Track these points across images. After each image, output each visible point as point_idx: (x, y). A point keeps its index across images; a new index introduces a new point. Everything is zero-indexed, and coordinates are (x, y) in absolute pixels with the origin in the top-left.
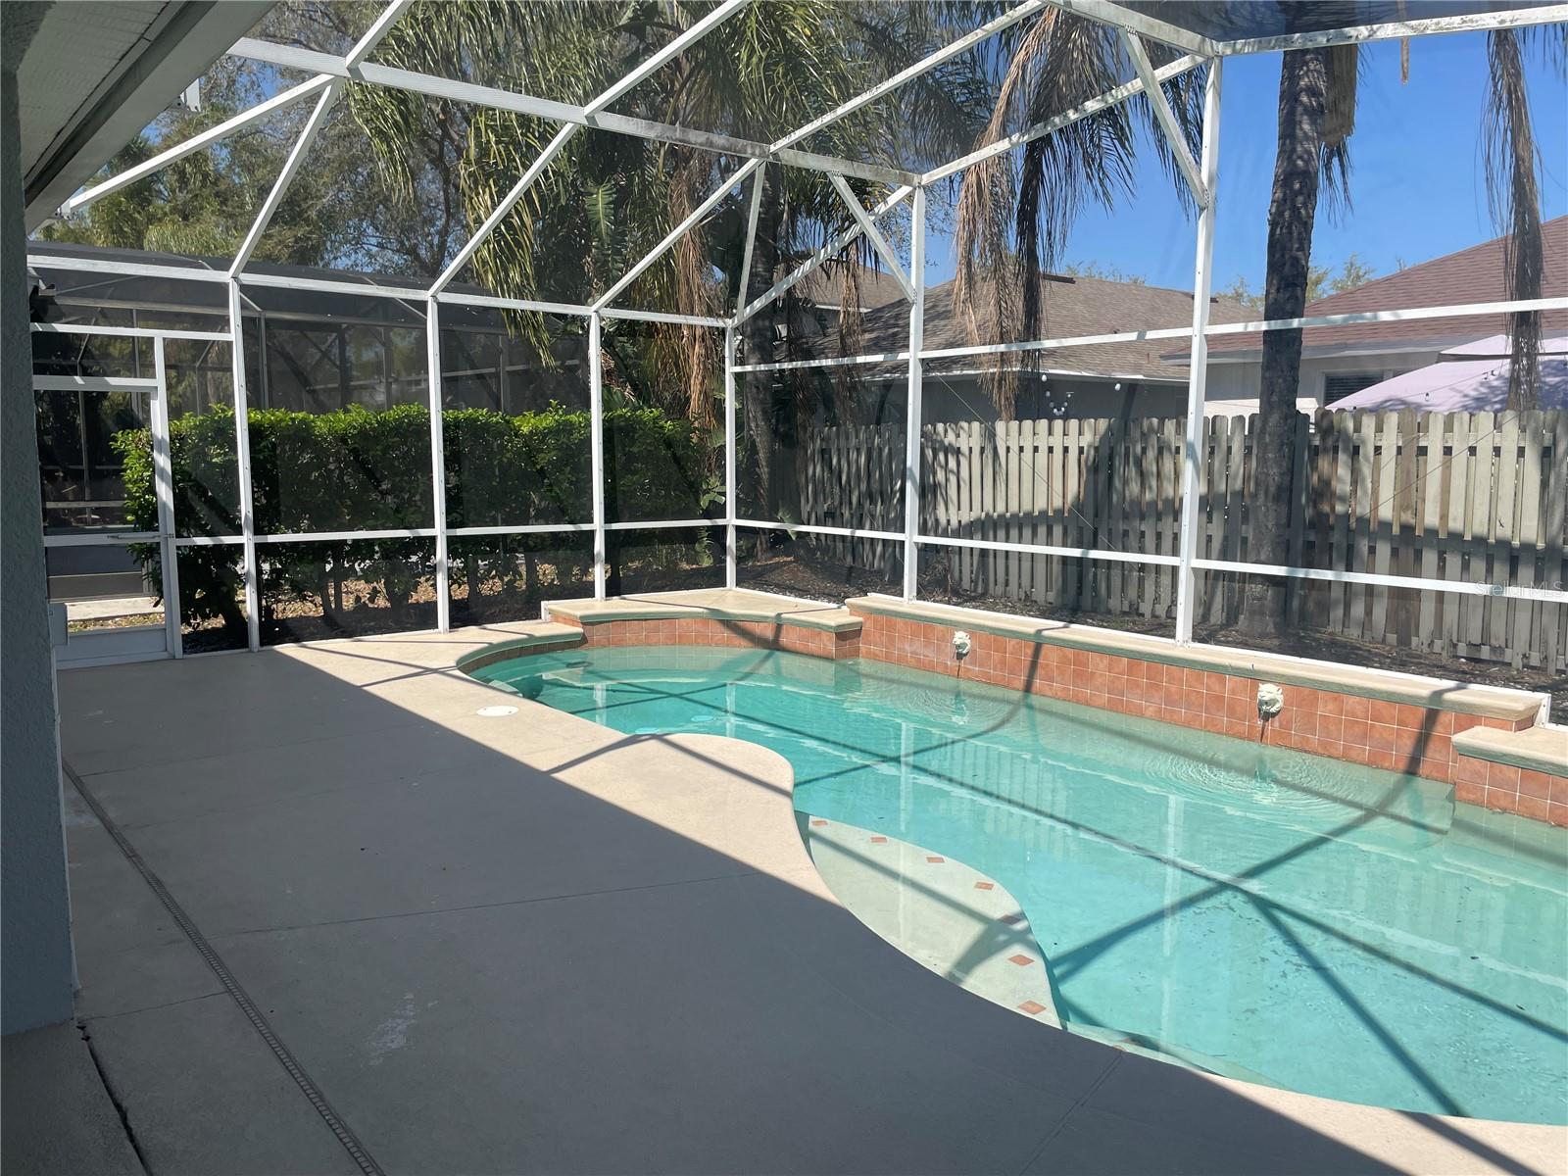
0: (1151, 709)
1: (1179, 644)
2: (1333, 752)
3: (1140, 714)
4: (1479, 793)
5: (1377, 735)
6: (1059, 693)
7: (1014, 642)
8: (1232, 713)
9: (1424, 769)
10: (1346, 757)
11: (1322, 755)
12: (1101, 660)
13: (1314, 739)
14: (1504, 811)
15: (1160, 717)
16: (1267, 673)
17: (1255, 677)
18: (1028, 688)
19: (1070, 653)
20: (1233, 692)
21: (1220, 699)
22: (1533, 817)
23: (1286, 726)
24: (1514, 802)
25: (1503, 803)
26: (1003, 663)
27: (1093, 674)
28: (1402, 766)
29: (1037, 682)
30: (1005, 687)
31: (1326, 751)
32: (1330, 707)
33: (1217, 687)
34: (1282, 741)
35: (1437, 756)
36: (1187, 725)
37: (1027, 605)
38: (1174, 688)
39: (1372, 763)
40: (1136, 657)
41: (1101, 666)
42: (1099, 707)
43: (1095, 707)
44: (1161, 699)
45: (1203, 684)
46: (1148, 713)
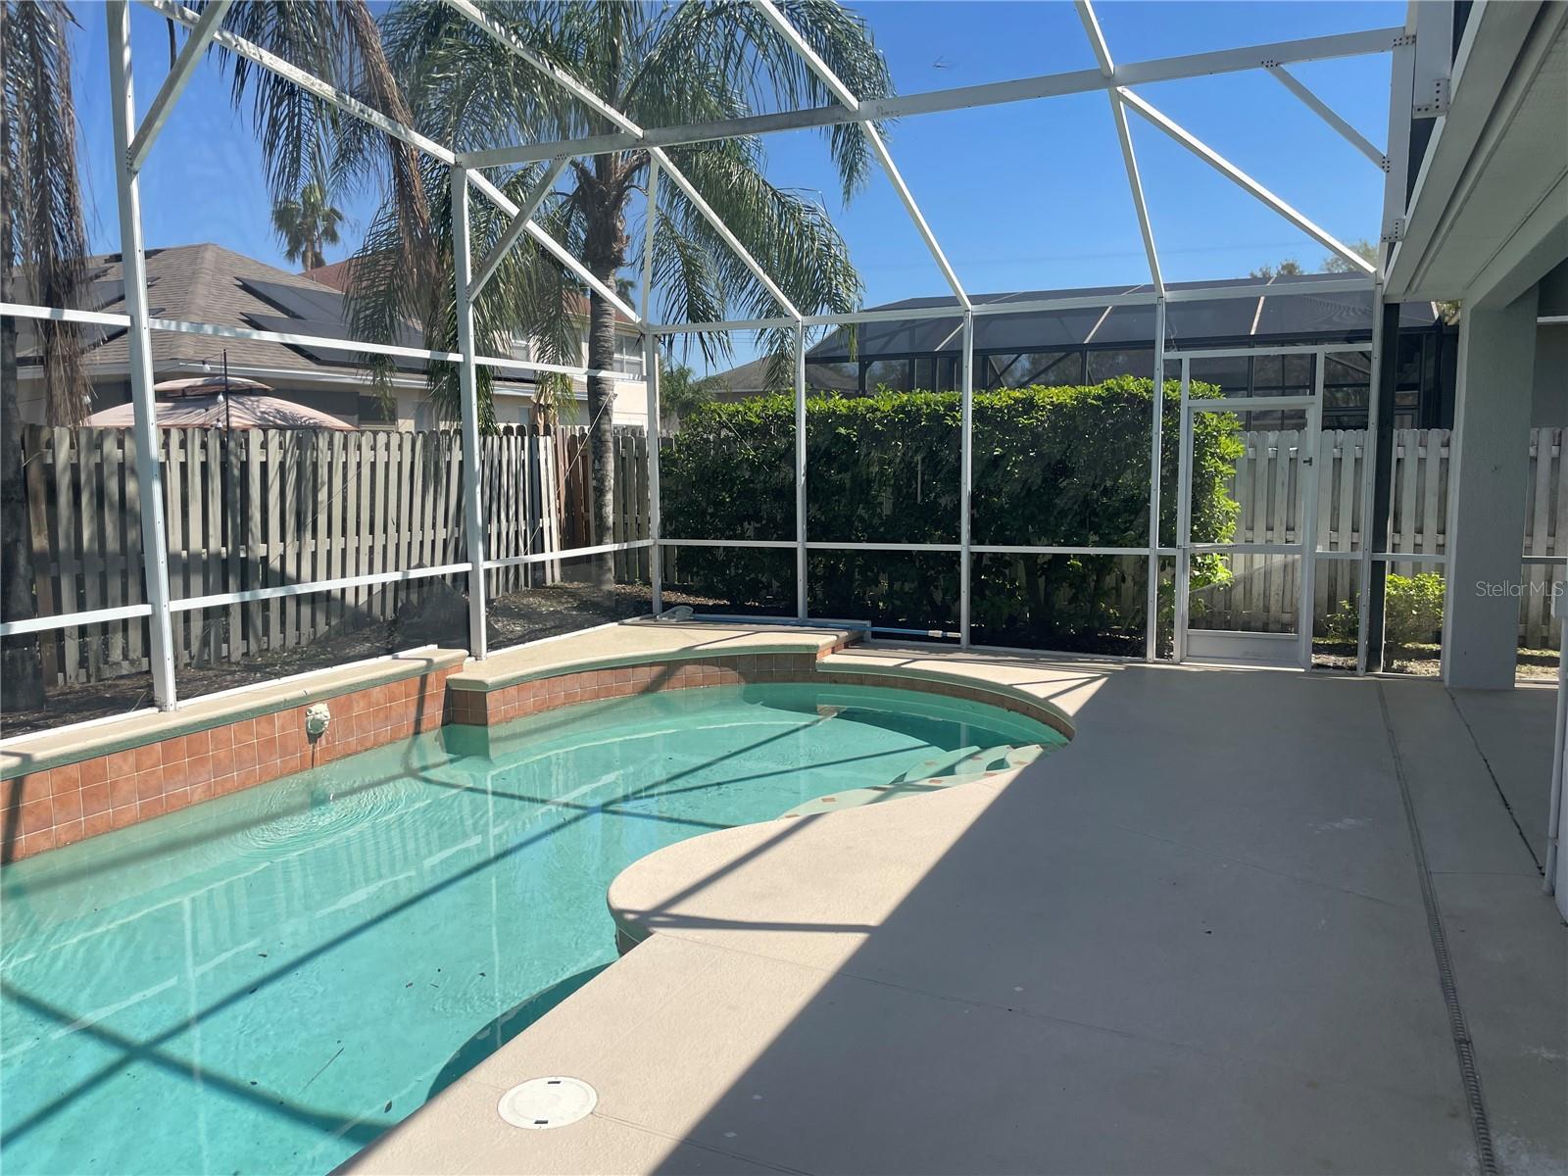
0: (199, 790)
2: (369, 745)
3: (185, 804)
4: (504, 714)
5: (394, 714)
6: (63, 837)
8: (285, 752)
9: (424, 725)
10: (377, 744)
11: (359, 753)
12: (125, 760)
13: (353, 741)
14: (512, 718)
15: (211, 796)
16: (315, 694)
17: (302, 704)
18: (8, 854)
20: (283, 728)
21: (271, 741)
23: (329, 740)
24: (515, 710)
25: (511, 714)
27: (114, 785)
28: (411, 730)
29: (22, 841)
31: (362, 747)
32: (362, 704)
33: (267, 731)
34: (329, 756)
35: (430, 711)
38: (222, 753)
39: (393, 739)
41: (126, 768)
42: (130, 825)
43: (124, 827)
44: (210, 772)
45: (252, 734)
46: (196, 797)
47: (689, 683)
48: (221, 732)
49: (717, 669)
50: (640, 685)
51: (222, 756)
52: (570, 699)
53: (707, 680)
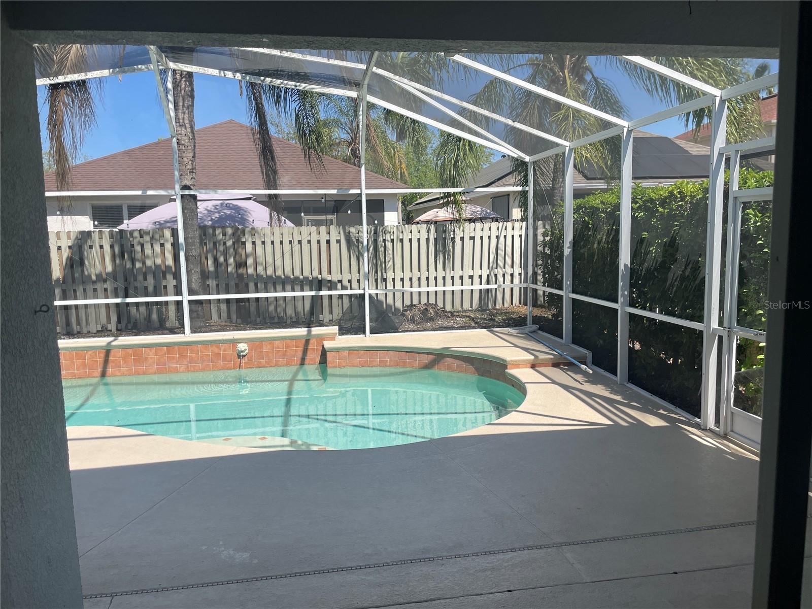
0: (183, 367)
1: (187, 336)
2: (272, 365)
3: (176, 371)
4: (335, 364)
5: (288, 353)
6: (125, 373)
7: (90, 353)
8: (225, 359)
9: (307, 361)
10: (277, 365)
11: (267, 367)
12: (150, 351)
13: (263, 361)
14: (344, 367)
15: (188, 370)
16: (240, 339)
17: (235, 342)
18: (103, 374)
19: (130, 351)
20: (224, 350)
21: (219, 355)
22: (354, 366)
23: (250, 359)
24: (347, 363)
25: (344, 364)
26: (84, 365)
27: (146, 359)
28: (299, 362)
29: (110, 370)
30: (87, 377)
31: (269, 365)
32: (269, 347)
33: (216, 350)
34: (250, 366)
35: (311, 356)
36: (203, 370)
37: (103, 332)
38: (194, 356)
39: (288, 364)
40: (170, 345)
41: (151, 354)
42: (152, 374)
43: (150, 374)
44: (188, 361)
45: (209, 350)
46: (181, 370)
47: (449, 368)
48: (194, 347)
49: (464, 363)
50: (422, 364)
51: (193, 356)
52: (382, 363)
53: (459, 369)
